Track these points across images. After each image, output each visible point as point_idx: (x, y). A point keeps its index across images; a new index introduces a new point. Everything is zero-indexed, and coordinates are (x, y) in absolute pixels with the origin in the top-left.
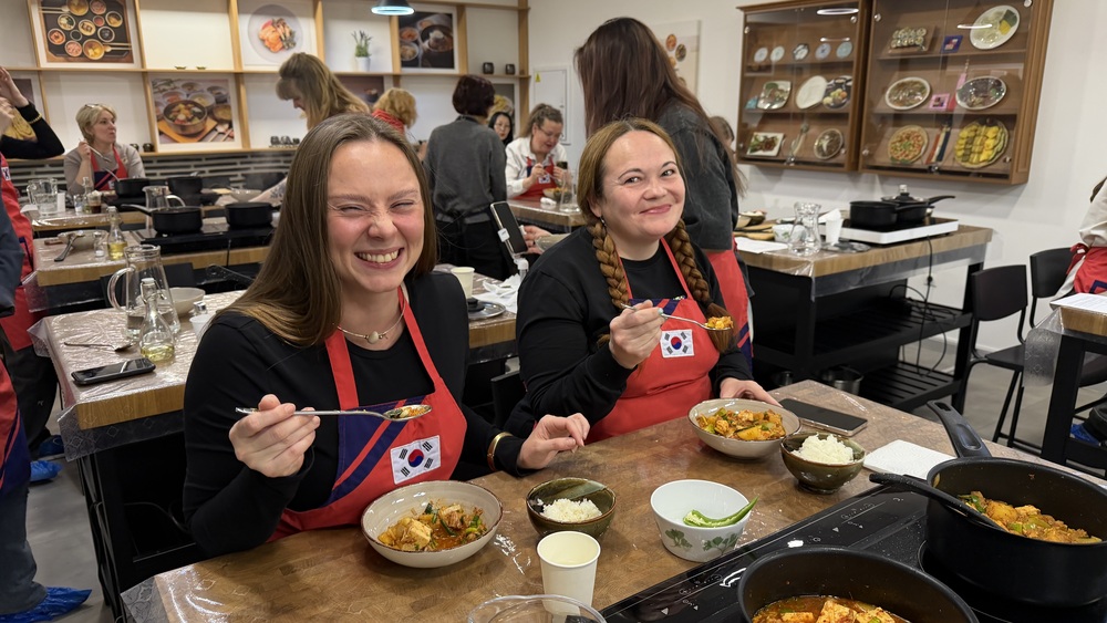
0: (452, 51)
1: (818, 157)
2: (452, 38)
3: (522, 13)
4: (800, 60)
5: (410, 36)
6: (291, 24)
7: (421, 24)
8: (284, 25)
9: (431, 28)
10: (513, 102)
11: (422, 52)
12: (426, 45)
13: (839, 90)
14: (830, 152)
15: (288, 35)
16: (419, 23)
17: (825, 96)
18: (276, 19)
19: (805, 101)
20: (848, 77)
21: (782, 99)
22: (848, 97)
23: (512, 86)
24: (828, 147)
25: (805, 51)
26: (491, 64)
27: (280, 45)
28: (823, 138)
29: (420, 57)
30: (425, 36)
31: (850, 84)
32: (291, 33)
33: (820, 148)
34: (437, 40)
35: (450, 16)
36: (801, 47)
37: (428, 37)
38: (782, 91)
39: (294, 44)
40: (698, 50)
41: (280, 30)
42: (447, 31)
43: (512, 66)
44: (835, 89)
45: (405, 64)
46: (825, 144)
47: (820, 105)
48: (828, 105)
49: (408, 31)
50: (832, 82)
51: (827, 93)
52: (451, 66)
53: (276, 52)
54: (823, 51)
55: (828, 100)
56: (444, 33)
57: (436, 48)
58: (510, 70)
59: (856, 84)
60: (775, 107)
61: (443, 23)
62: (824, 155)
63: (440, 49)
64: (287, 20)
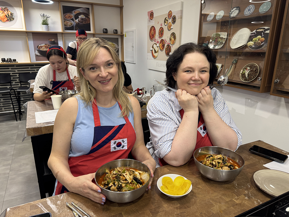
0: (90, 23)
1: (242, 81)
2: (89, 18)
3: (121, 8)
4: (233, 18)
5: (69, 17)
6: (11, 10)
7: (74, 12)
8: (7, 10)
9: (80, 14)
10: (118, 46)
11: (75, 24)
12: (77, 21)
13: (259, 37)
14: (250, 79)
15: (10, 14)
16: (74, 11)
17: (249, 41)
18: (3, 7)
19: (236, 44)
20: (266, 28)
21: (221, 43)
22: (266, 41)
23: (118, 38)
24: (248, 75)
25: (237, 11)
26: (106, 29)
27: (6, 19)
28: (246, 69)
29: (74, 26)
30: (76, 17)
31: (268, 32)
32: (11, 14)
33: (243, 75)
34: (82, 19)
35: (88, 9)
36: (234, 9)
37: (78, 18)
38: (222, 38)
39: (13, 19)
40: (181, 18)
41: (6, 12)
42: (87, 15)
43: (116, 30)
44: (256, 36)
45: (66, 28)
46: (247, 73)
47: (245, 46)
48: (251, 47)
49: (68, 15)
50: (255, 31)
51: (251, 39)
52: (90, 30)
53: (5, 22)
54: (249, 10)
55: (251, 43)
56: (85, 16)
57: (82, 22)
58: (116, 32)
59: (272, 32)
60: (217, 47)
61: (85, 12)
62: (246, 80)
63: (84, 23)
64: (9, 8)
